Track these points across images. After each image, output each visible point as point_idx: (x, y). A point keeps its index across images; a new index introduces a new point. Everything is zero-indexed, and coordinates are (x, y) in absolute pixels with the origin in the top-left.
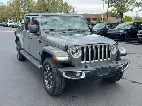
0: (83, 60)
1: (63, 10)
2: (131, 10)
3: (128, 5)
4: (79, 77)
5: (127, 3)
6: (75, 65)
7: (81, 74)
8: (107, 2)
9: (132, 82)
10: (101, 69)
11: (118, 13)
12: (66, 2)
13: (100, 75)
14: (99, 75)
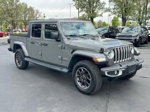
0: (115, 61)
1: (28, 15)
2: (101, 15)
3: (98, 10)
4: (117, 74)
5: (97, 8)
6: (110, 65)
7: (118, 72)
8: (78, 7)
9: (140, 77)
10: (130, 67)
11: (88, 18)
12: (30, 7)
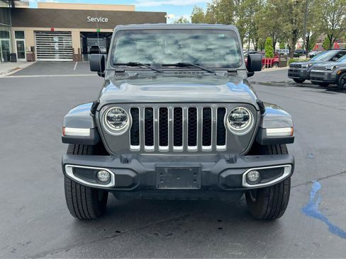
0: (135, 142)
10: (166, 171)
13: (166, 188)
14: (163, 185)
